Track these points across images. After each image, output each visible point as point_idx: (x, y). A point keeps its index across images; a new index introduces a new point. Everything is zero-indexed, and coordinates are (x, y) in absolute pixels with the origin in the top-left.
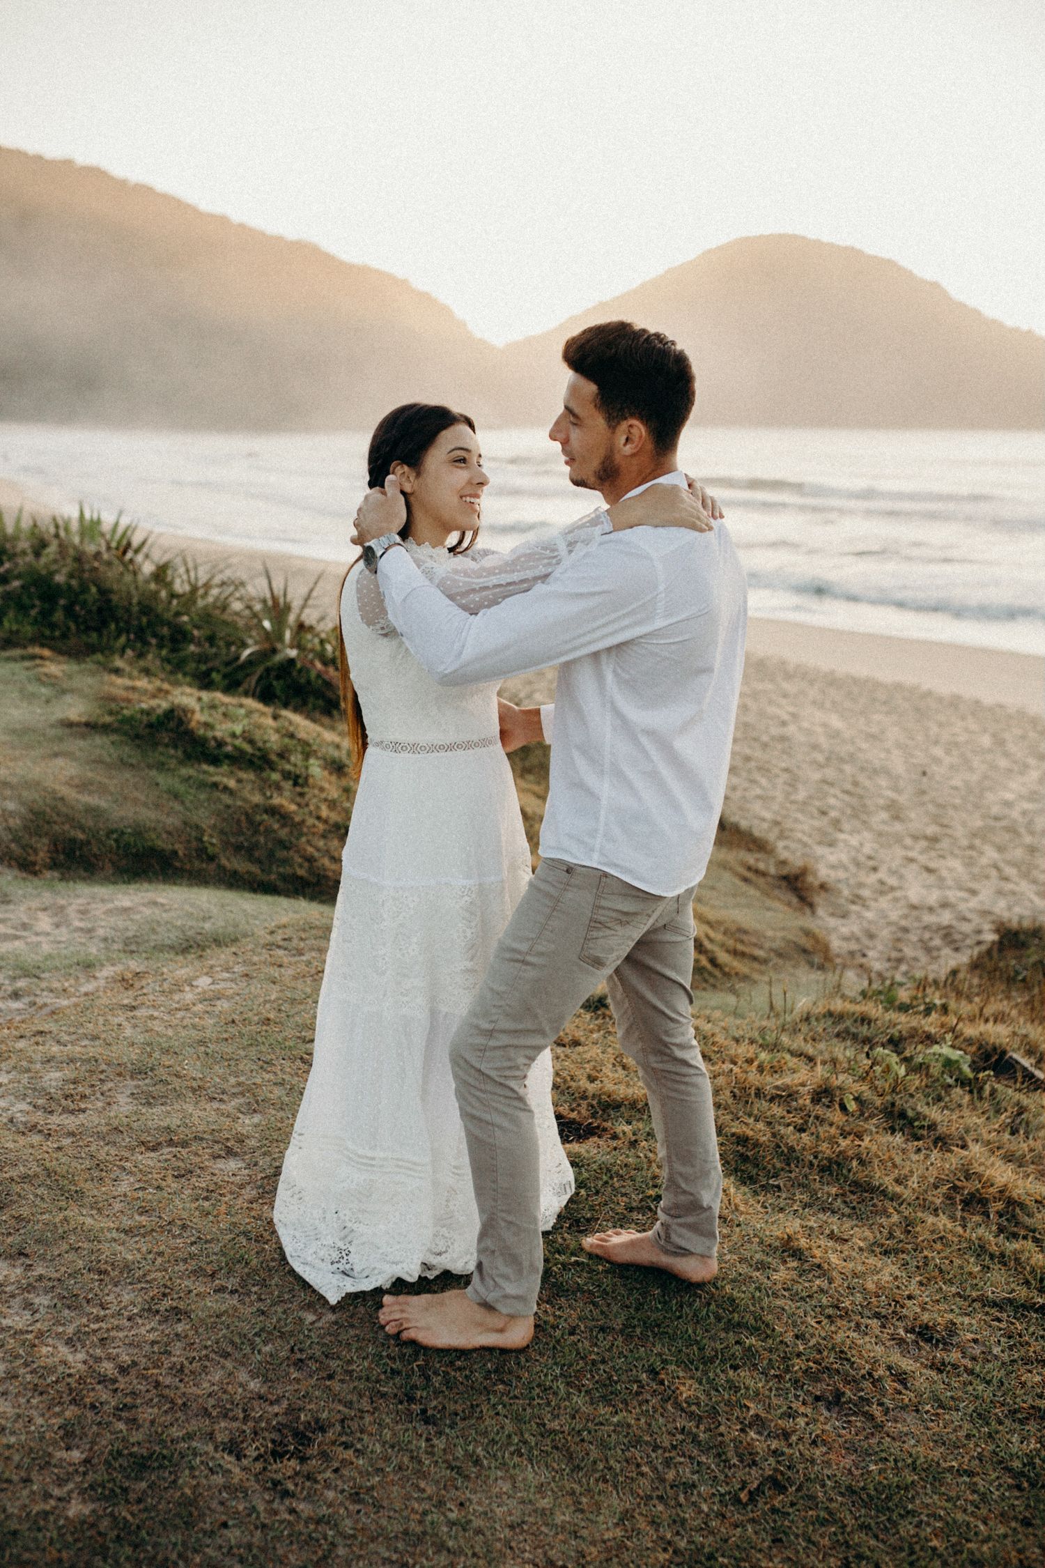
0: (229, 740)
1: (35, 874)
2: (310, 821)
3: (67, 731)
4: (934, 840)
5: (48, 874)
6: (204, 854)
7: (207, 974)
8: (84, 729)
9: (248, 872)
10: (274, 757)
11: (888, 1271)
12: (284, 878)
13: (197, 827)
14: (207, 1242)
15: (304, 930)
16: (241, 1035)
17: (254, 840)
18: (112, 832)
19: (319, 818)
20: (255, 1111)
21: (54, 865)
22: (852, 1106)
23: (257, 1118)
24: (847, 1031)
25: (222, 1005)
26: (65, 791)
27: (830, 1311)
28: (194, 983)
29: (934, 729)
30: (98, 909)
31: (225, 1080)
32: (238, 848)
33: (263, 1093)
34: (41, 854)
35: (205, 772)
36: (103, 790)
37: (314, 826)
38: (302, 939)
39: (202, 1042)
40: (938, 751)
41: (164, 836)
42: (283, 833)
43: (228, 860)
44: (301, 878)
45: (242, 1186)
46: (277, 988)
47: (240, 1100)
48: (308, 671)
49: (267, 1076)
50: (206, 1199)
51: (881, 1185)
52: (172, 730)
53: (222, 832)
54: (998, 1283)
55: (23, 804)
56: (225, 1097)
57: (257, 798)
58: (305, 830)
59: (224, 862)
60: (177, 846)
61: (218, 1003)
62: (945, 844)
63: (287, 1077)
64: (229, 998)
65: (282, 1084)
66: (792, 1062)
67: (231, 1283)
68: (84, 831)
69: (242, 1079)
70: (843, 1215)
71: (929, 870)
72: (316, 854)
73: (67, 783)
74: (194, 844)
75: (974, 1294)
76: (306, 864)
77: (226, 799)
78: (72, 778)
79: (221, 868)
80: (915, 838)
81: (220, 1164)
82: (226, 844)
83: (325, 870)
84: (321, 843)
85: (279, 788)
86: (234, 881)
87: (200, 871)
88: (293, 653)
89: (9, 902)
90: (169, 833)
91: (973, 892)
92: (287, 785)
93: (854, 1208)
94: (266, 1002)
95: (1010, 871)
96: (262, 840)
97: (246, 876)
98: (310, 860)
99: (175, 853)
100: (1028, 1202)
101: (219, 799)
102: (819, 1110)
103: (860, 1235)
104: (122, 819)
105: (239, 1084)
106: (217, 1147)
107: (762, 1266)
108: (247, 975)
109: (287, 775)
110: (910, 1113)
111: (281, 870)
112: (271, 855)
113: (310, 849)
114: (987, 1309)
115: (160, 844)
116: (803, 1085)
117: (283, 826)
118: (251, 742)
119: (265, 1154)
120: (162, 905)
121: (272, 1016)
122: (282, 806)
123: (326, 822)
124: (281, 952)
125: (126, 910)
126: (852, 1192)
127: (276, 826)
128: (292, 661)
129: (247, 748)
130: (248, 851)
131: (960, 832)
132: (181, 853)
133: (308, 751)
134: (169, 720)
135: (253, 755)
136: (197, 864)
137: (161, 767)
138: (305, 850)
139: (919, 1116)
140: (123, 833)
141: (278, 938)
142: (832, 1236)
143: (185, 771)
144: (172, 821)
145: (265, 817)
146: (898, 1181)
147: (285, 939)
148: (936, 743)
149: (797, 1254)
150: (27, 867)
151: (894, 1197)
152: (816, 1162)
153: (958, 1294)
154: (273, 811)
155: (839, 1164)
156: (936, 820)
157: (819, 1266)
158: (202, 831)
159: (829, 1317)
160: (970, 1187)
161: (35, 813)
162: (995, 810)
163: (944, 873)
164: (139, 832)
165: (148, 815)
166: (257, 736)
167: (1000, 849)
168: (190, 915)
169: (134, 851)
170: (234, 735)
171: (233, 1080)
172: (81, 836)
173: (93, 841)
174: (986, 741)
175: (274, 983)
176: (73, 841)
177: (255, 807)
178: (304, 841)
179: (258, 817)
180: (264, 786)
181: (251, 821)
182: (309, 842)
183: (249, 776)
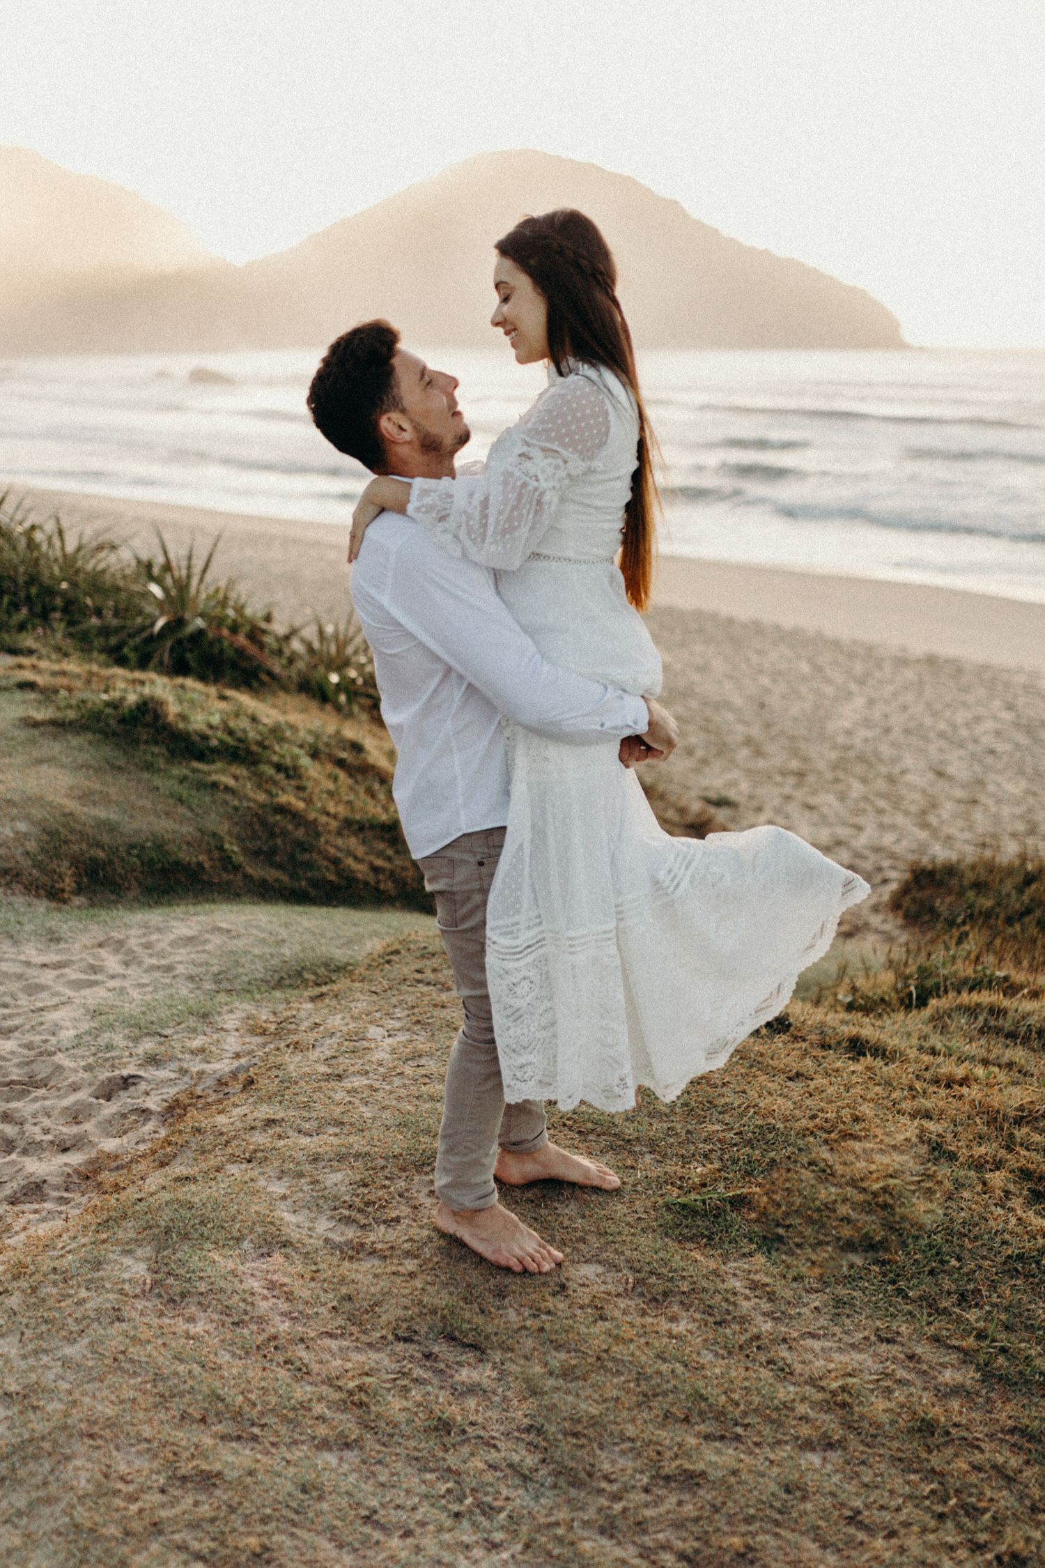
0: (209, 732)
1: (65, 902)
2: (322, 819)
3: (36, 732)
4: (801, 775)
5: (77, 901)
6: (227, 862)
8: (51, 728)
9: (277, 880)
10: (254, 748)
12: (315, 884)
13: (214, 835)
17: (271, 843)
18: (132, 846)
19: (328, 814)
21: (79, 891)
26: (72, 805)
29: (754, 658)
30: (162, 942)
32: (257, 853)
34: (67, 880)
35: (198, 771)
36: (107, 801)
40: (765, 681)
41: (185, 847)
42: (300, 833)
43: (253, 868)
44: (331, 882)
48: (219, 642)
52: (147, 725)
53: (239, 837)
55: (33, 823)
57: (262, 797)
59: (250, 871)
60: (201, 858)
62: (811, 779)
68: (103, 849)
71: (810, 808)
72: (339, 855)
73: (67, 796)
74: (216, 854)
76: (332, 867)
77: (231, 800)
78: (71, 788)
79: (248, 877)
80: (784, 774)
82: (246, 851)
83: (353, 872)
84: (340, 842)
85: (275, 782)
86: (266, 893)
87: (229, 883)
88: (200, 623)
89: (58, 940)
90: (188, 843)
91: (859, 828)
92: (283, 779)
95: (881, 803)
96: (279, 841)
97: (277, 885)
98: (336, 862)
99: (200, 865)
101: (226, 803)
104: (137, 832)
108: (418, 1021)
109: (279, 767)
111: (309, 875)
112: (292, 857)
113: (332, 851)
115: (185, 856)
117: (297, 826)
118: (231, 733)
120: (229, 931)
122: (289, 804)
123: (335, 817)
125: (190, 940)
127: (290, 827)
129: (229, 739)
130: (267, 856)
131: (821, 765)
132: (207, 865)
134: (143, 714)
135: (237, 748)
136: (225, 877)
137: (149, 767)
138: (326, 851)
140: (143, 847)
143: (177, 771)
144: (187, 830)
145: (278, 817)
148: (760, 672)
150: (55, 895)
154: (282, 810)
156: (795, 752)
158: (221, 839)
161: (50, 834)
162: (841, 739)
163: (825, 810)
164: (160, 846)
165: (164, 826)
166: (233, 724)
167: (864, 780)
168: (263, 941)
169: (159, 866)
170: (210, 726)
172: (101, 854)
173: (116, 860)
174: (805, 668)
176: (94, 860)
177: (263, 806)
178: (323, 840)
179: (271, 819)
180: (261, 782)
181: (264, 823)
182: (327, 842)
183: (242, 771)
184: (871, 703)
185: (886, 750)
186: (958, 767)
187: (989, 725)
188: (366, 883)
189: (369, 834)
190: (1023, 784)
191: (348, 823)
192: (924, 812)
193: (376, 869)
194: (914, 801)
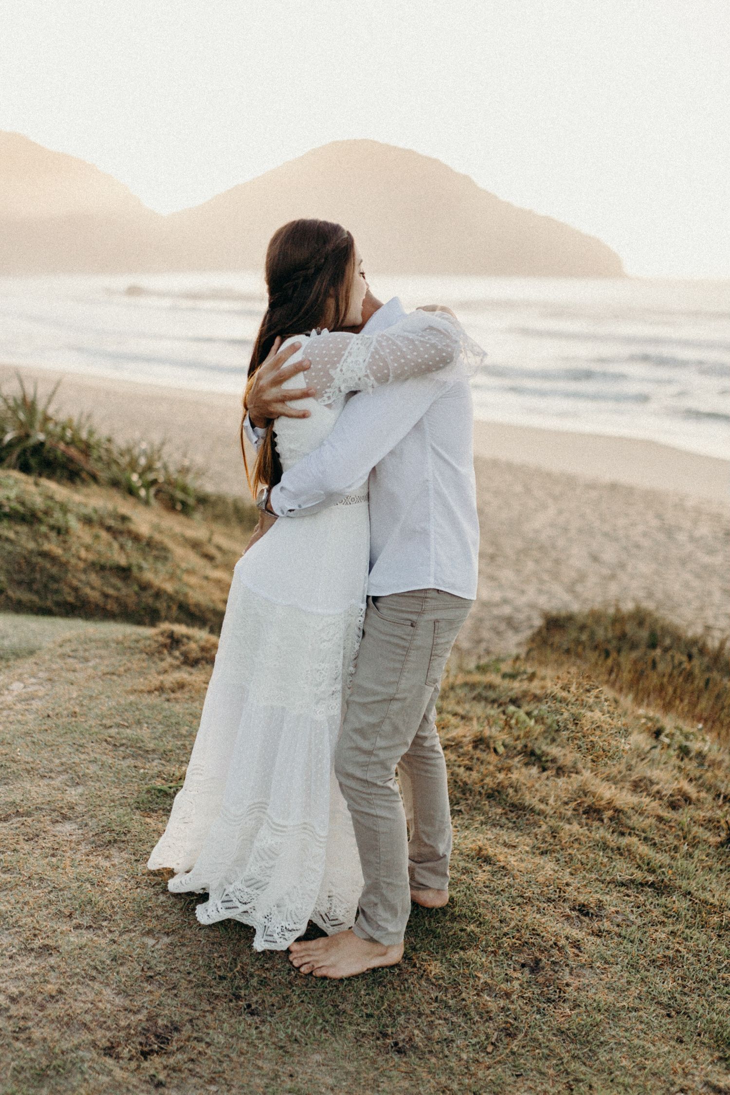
0: (5, 502)
2: (73, 561)
7: (18, 680)
9: (31, 601)
10: (40, 515)
11: (548, 867)
12: (58, 604)
14: (61, 890)
15: (86, 643)
16: (57, 726)
17: (32, 576)
19: (79, 558)
20: (78, 784)
22: (501, 750)
23: (80, 789)
24: (480, 695)
25: (36, 704)
27: (519, 900)
28: (11, 688)
31: (51, 761)
32: (20, 583)
33: (82, 769)
37: (76, 564)
38: (86, 650)
39: (27, 734)
42: (54, 570)
43: (14, 592)
44: (71, 604)
45: (78, 843)
46: (74, 687)
47: (65, 777)
48: (55, 451)
49: (83, 757)
50: (53, 855)
51: (530, 805)
53: (8, 571)
54: (623, 870)
56: (53, 775)
57: (31, 545)
58: (70, 568)
59: (10, 593)
61: (33, 702)
63: (98, 756)
64: (41, 698)
65: (95, 761)
66: (453, 720)
67: (86, 921)
69: (64, 760)
70: (508, 828)
72: (80, 585)
75: (608, 879)
76: (73, 593)
77: (8, 547)
79: (8, 598)
81: (59, 827)
82: (11, 580)
84: (83, 577)
85: (46, 536)
86: (20, 608)
88: (41, 437)
91: (523, 592)
92: (53, 535)
93: (514, 822)
94: (70, 699)
95: (546, 577)
96: (38, 576)
97: (28, 604)
98: (76, 589)
100: (626, 809)
101: (3, 547)
102: (478, 754)
103: (525, 842)
105: (62, 764)
106: (54, 814)
107: (466, 871)
108: (50, 680)
109: (52, 528)
110: (538, 752)
111: (55, 598)
112: (45, 586)
113: (75, 582)
114: (618, 888)
116: (465, 736)
117: (53, 565)
118: (23, 504)
119: (92, 817)
121: (77, 709)
122: (51, 550)
123: (85, 561)
124: (71, 660)
126: (511, 811)
127: (48, 565)
128: (42, 444)
129: (21, 509)
130: (29, 585)
131: (510, 551)
133: (64, 509)
135: (24, 514)
138: (71, 582)
139: (544, 754)
141: (67, 649)
142: (505, 845)
145: (39, 559)
146: (541, 801)
147: (73, 651)
149: (487, 860)
151: (541, 813)
152: (483, 792)
153: (597, 879)
154: (45, 555)
155: (499, 792)
157: (503, 867)
159: (519, 904)
160: (589, 801)
162: (530, 535)
163: (503, 580)
166: (27, 499)
167: (537, 561)
170: (8, 499)
171: (57, 761)
174: (519, 488)
175: (72, 684)
177: (31, 552)
178: (70, 575)
179: (34, 560)
180: (36, 536)
181: (28, 563)
182: (74, 576)
183: (23, 529)
184: (560, 512)
185: (561, 543)
186: (610, 555)
187: (641, 528)
188: (97, 606)
189: (107, 573)
190: (654, 566)
191: (93, 564)
192: (574, 583)
193: (106, 596)
194: (568, 575)
